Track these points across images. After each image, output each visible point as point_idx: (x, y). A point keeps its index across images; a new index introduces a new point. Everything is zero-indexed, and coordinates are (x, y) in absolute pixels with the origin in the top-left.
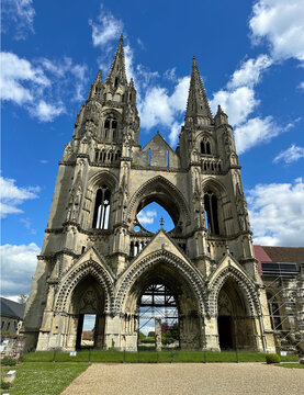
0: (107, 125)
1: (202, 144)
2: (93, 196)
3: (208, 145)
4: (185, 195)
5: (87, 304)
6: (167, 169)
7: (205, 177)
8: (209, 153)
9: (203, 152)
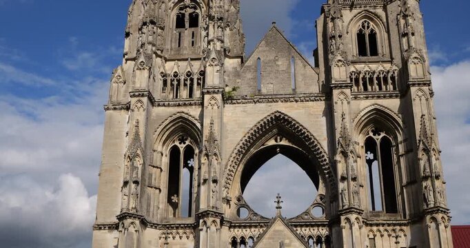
0: (180, 23)
1: (360, 36)
2: (165, 161)
3: (373, 36)
6: (292, 97)
7: (365, 105)
8: (374, 52)
9: (362, 51)
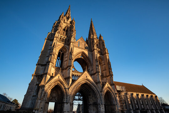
0: (64, 30)
3: (97, 45)
4: (91, 60)
5: (53, 97)
